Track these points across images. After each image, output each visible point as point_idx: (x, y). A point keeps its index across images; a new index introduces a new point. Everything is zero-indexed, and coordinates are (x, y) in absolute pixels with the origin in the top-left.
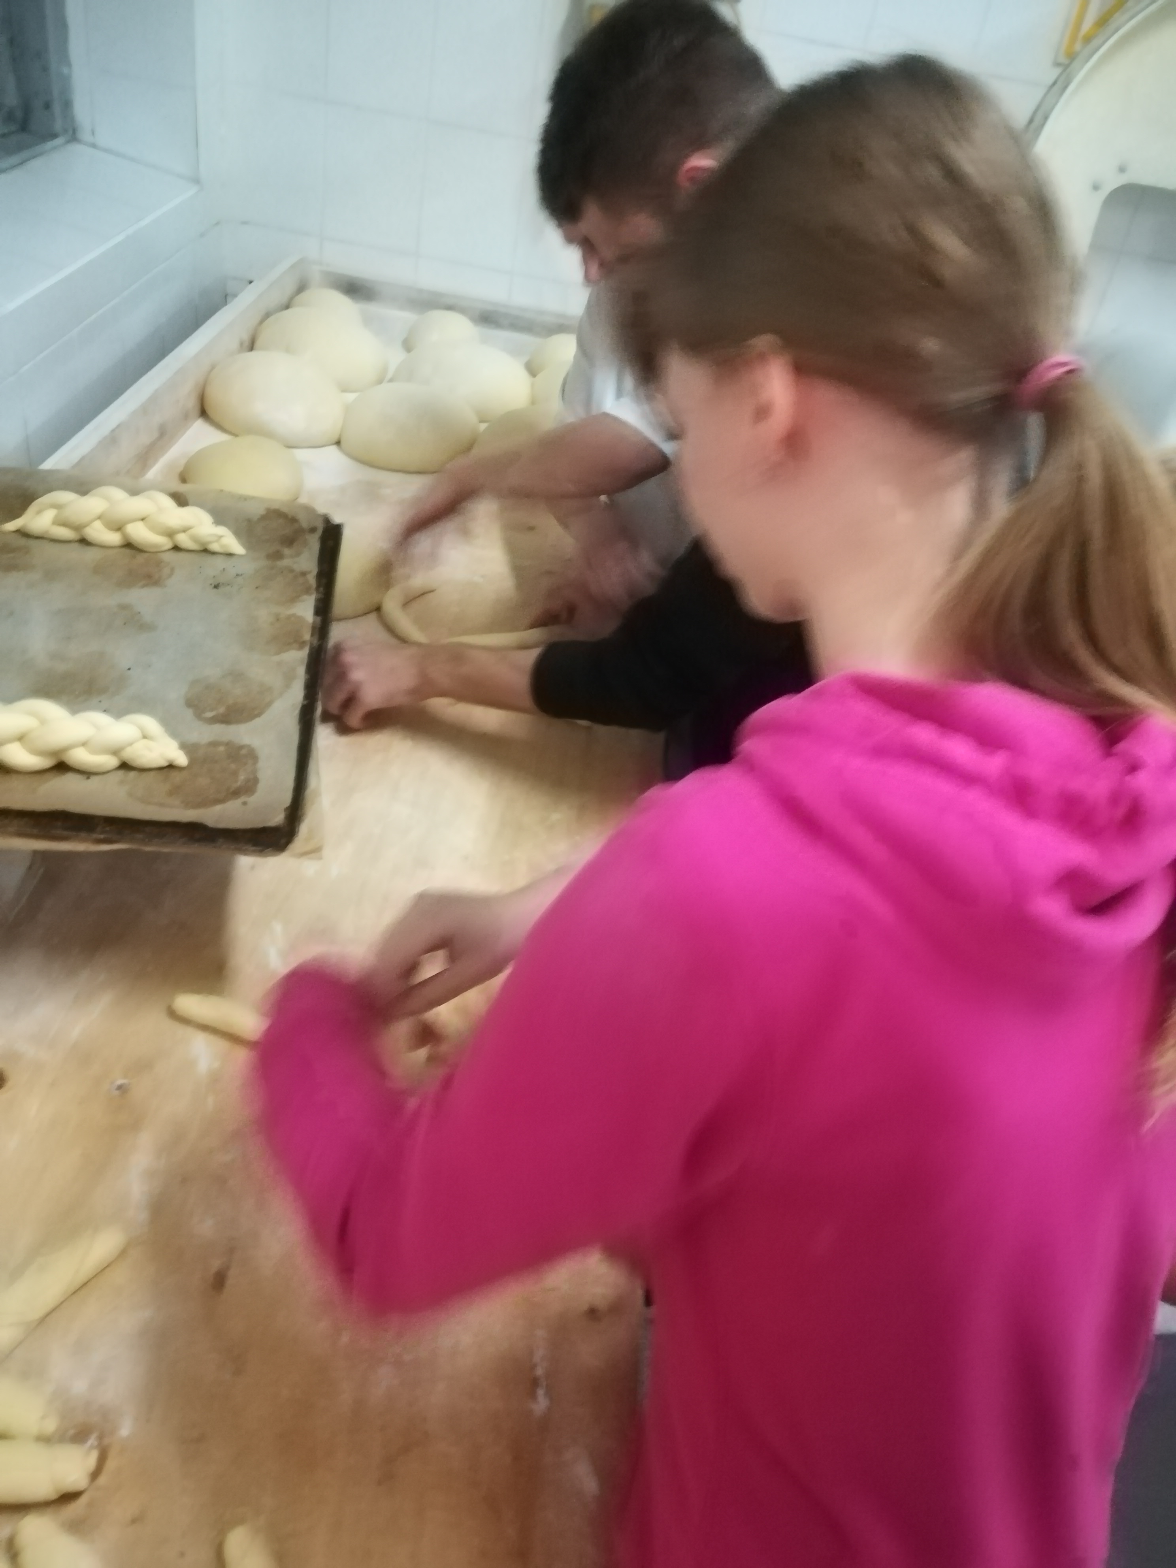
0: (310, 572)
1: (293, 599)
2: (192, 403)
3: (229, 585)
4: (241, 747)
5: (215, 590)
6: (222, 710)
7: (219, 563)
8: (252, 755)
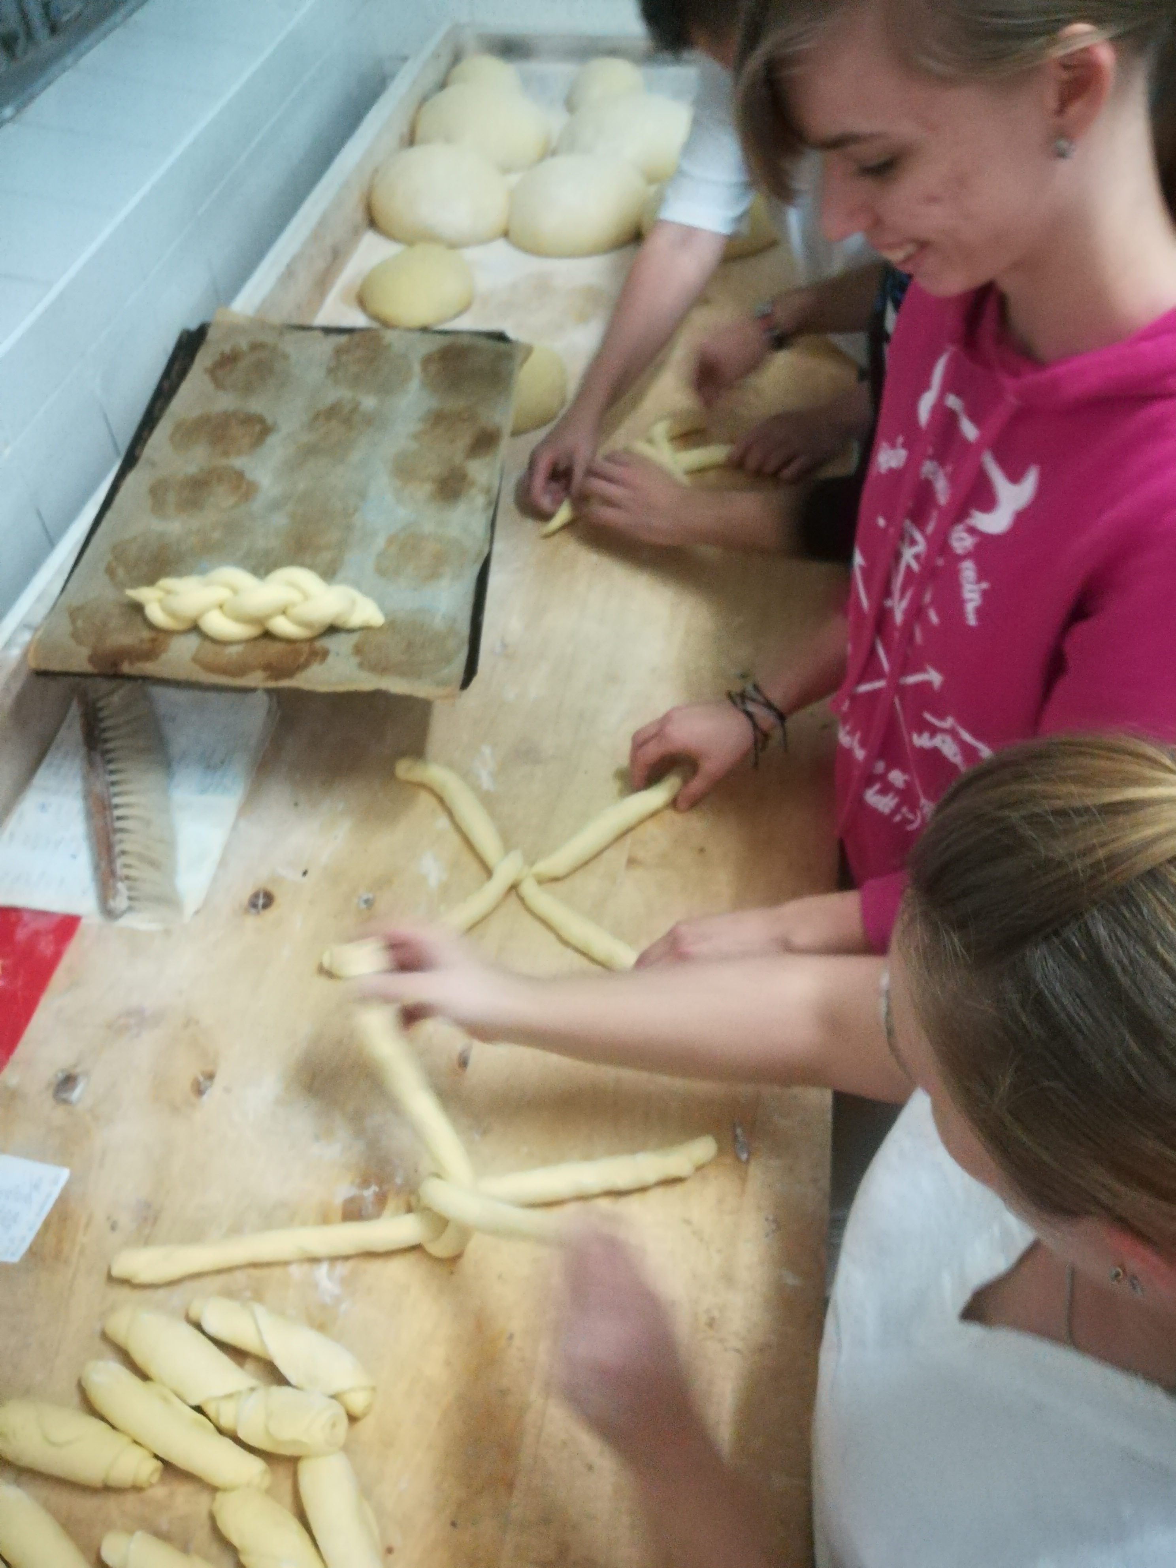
2: (359, 216)
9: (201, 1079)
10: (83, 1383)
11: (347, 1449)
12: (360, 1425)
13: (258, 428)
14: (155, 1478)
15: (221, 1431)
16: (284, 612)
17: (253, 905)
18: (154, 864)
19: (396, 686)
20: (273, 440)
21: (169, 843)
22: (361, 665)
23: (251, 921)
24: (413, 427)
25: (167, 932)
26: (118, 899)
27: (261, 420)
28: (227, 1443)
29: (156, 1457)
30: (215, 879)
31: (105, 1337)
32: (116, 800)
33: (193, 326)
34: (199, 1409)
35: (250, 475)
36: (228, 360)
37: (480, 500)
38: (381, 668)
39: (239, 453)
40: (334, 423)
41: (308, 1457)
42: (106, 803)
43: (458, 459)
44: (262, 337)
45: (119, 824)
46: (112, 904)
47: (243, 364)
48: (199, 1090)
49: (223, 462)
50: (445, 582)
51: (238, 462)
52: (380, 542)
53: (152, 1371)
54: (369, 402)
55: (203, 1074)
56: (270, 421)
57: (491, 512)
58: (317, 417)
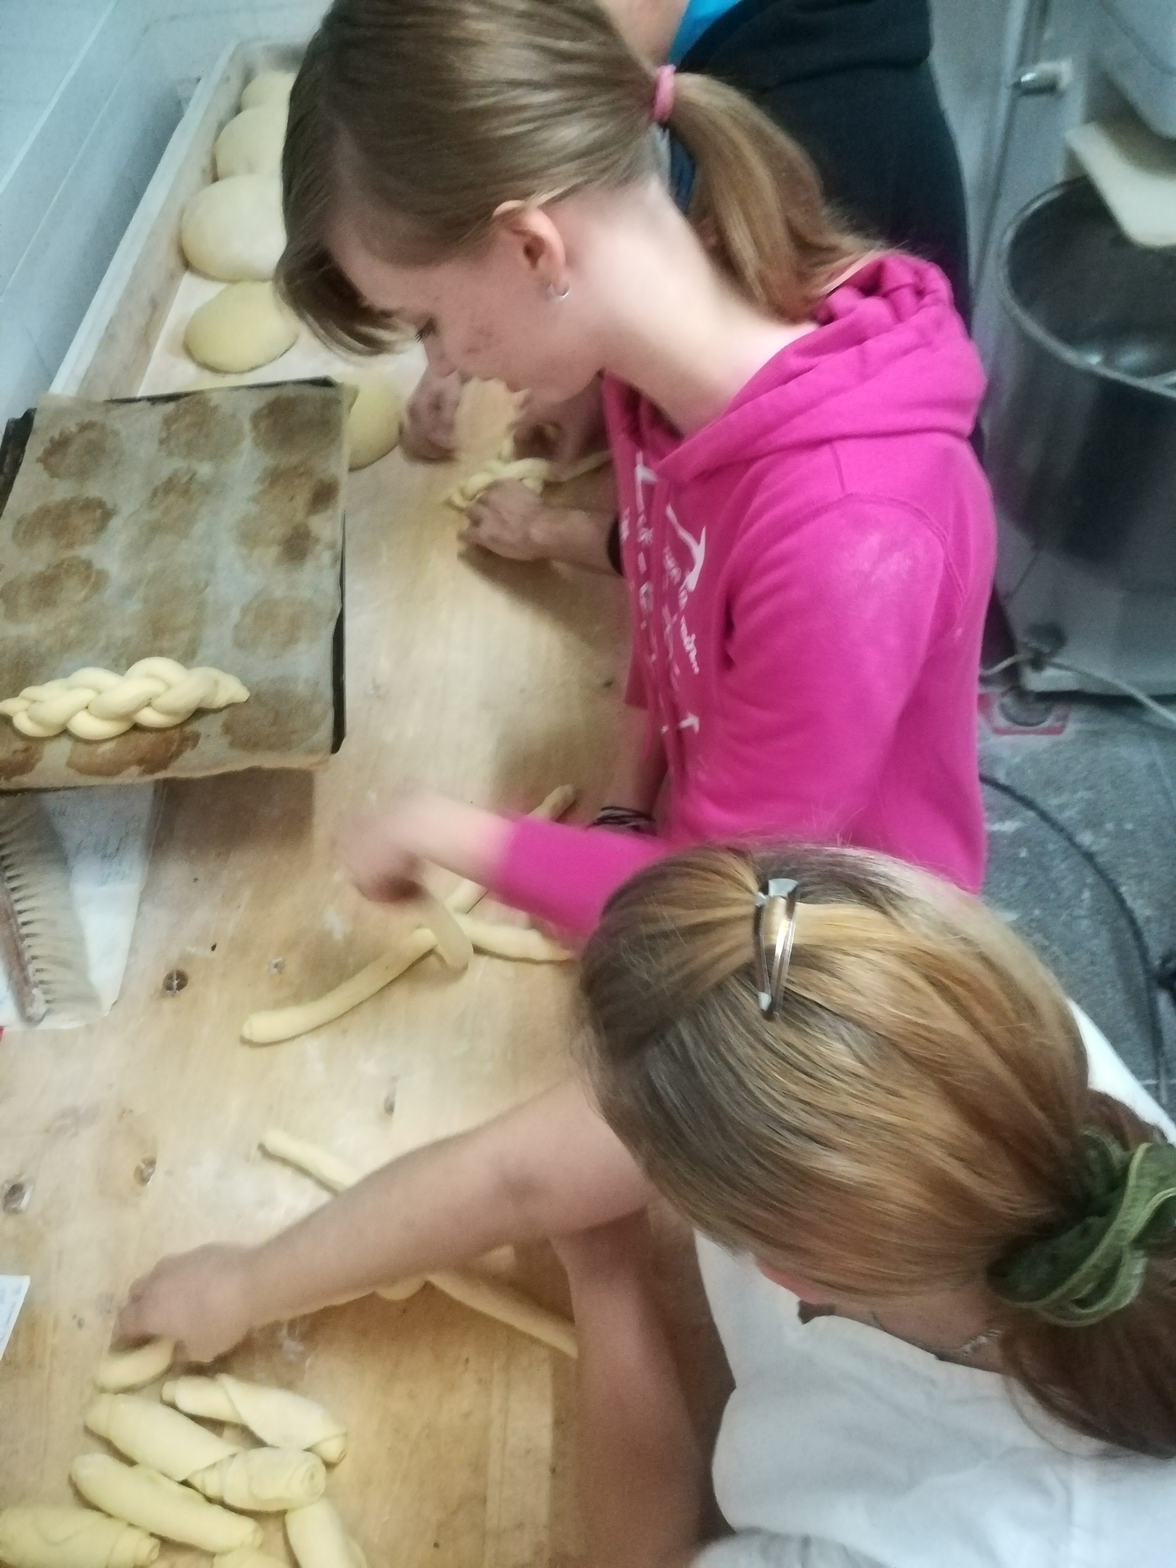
2: (173, 261)
9: (143, 1166)
10: (74, 1478)
11: (328, 1494)
12: (338, 1470)
13: (98, 513)
14: (155, 1555)
15: (210, 1500)
16: (149, 705)
17: (169, 987)
18: (65, 964)
19: (268, 761)
20: (115, 523)
21: (78, 941)
22: (232, 745)
23: (169, 1005)
24: (253, 490)
25: (89, 1028)
26: (35, 1004)
27: (100, 504)
28: (217, 1509)
29: (152, 1535)
30: (128, 968)
31: (89, 1432)
32: (19, 907)
33: (19, 415)
34: (185, 1483)
35: (98, 565)
36: (59, 446)
37: (326, 557)
38: (250, 744)
39: (84, 543)
40: (172, 498)
41: (293, 1510)
42: (9, 911)
43: (299, 517)
44: (88, 417)
45: (25, 930)
46: (31, 1011)
47: (74, 448)
48: (143, 1178)
49: (68, 554)
50: (302, 646)
51: (84, 552)
52: (235, 614)
53: (136, 1455)
54: (205, 470)
55: (144, 1161)
56: (109, 506)
57: (338, 567)
58: (155, 493)
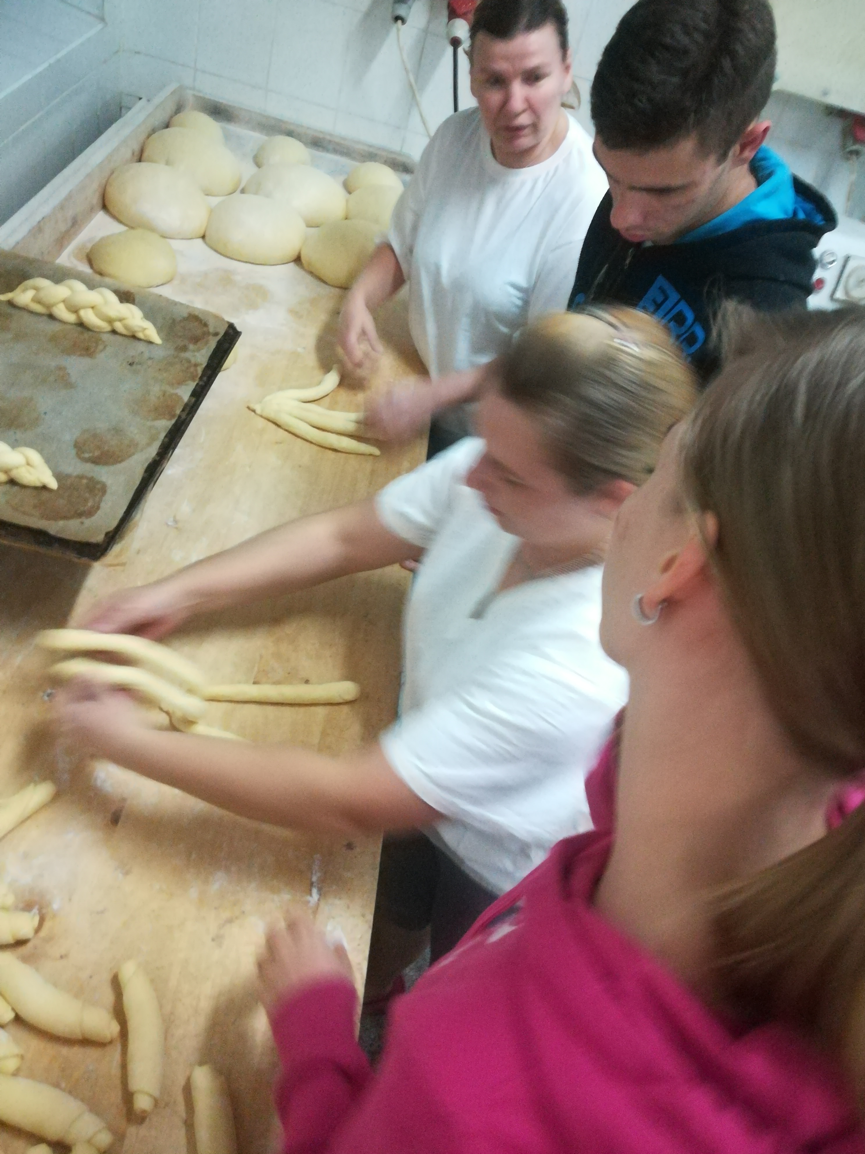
0: (201, 364)
1: (181, 383)
2: (96, 200)
3: (140, 364)
4: (98, 482)
5: (129, 367)
6: (97, 453)
7: (141, 347)
8: (104, 490)
